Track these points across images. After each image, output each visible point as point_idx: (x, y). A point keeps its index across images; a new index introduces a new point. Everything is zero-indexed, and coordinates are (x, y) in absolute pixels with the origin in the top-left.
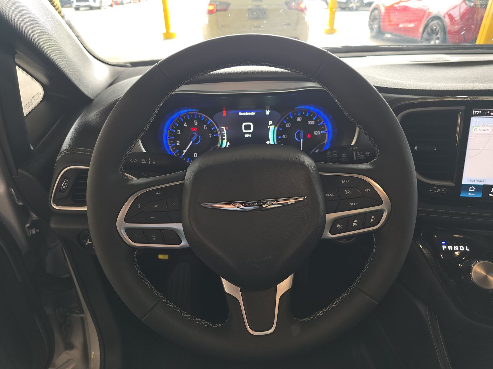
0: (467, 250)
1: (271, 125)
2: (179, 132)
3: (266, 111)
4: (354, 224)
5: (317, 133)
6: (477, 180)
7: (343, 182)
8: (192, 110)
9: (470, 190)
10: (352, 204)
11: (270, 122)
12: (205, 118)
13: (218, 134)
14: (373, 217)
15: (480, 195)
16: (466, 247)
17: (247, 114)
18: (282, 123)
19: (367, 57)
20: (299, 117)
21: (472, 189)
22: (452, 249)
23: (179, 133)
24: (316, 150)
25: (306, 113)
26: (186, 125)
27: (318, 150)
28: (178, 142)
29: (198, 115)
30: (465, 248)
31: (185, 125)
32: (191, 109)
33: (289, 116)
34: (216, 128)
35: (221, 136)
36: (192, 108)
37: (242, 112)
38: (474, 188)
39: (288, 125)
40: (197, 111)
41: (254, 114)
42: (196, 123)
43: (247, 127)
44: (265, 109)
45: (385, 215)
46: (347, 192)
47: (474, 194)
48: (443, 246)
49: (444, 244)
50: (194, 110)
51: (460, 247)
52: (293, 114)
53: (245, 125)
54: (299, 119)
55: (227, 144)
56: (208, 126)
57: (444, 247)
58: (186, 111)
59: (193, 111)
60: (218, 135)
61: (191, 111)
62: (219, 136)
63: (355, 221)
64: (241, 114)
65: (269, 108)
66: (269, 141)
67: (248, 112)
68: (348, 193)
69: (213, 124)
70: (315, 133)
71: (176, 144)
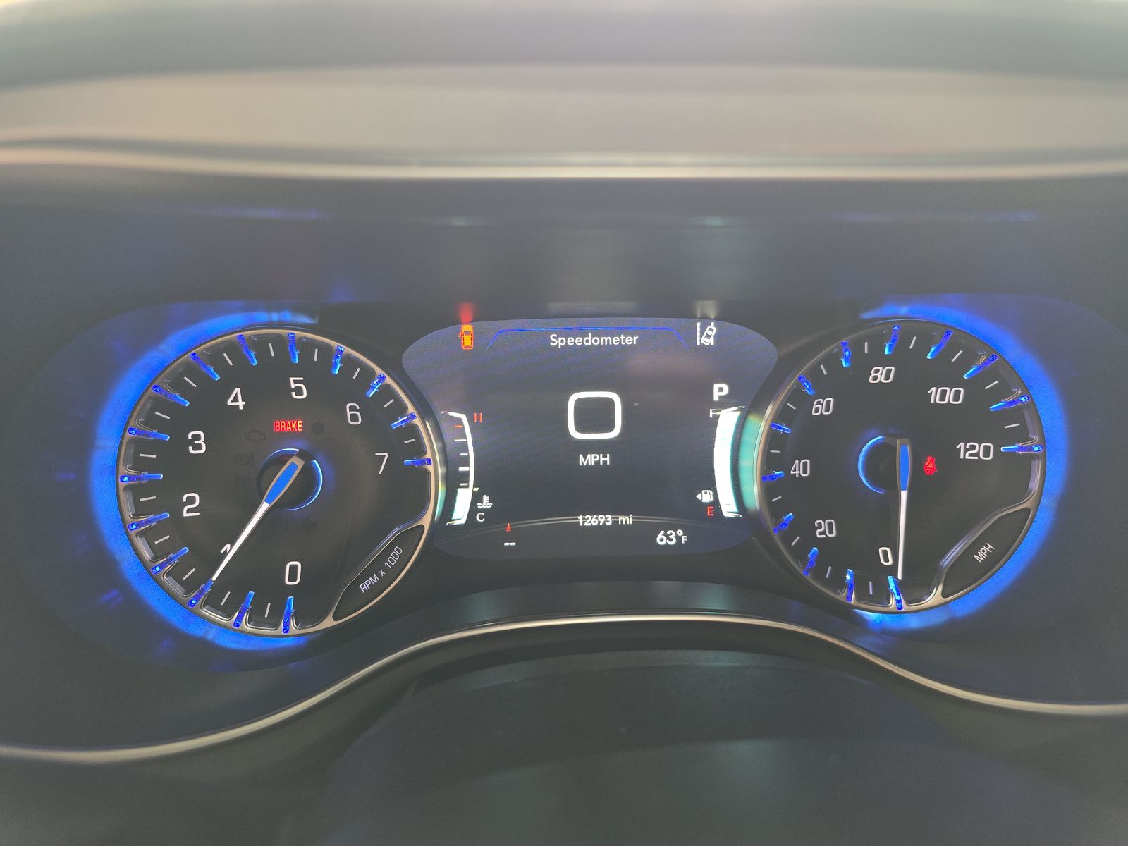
1: (725, 403)
2: (200, 442)
3: (699, 325)
5: (971, 451)
8: (275, 317)
11: (720, 390)
12: (350, 363)
13: (428, 456)
20: (884, 362)
23: (198, 447)
24: (974, 548)
25: (923, 347)
26: (241, 404)
27: (989, 548)
28: (191, 500)
29: (307, 346)
31: (236, 399)
32: (269, 309)
33: (832, 361)
34: (417, 421)
35: (446, 462)
36: (279, 309)
37: (565, 331)
39: (822, 407)
40: (304, 319)
41: (630, 340)
42: (299, 391)
43: (595, 416)
44: (690, 314)
50: (288, 316)
52: (858, 345)
53: (581, 405)
54: (880, 375)
55: (480, 506)
56: (368, 408)
58: (237, 319)
59: (281, 325)
60: (429, 462)
61: (271, 325)
62: (430, 468)
64: (558, 341)
65: (714, 312)
66: (712, 489)
69: (398, 399)
70: (966, 450)
71: (177, 512)
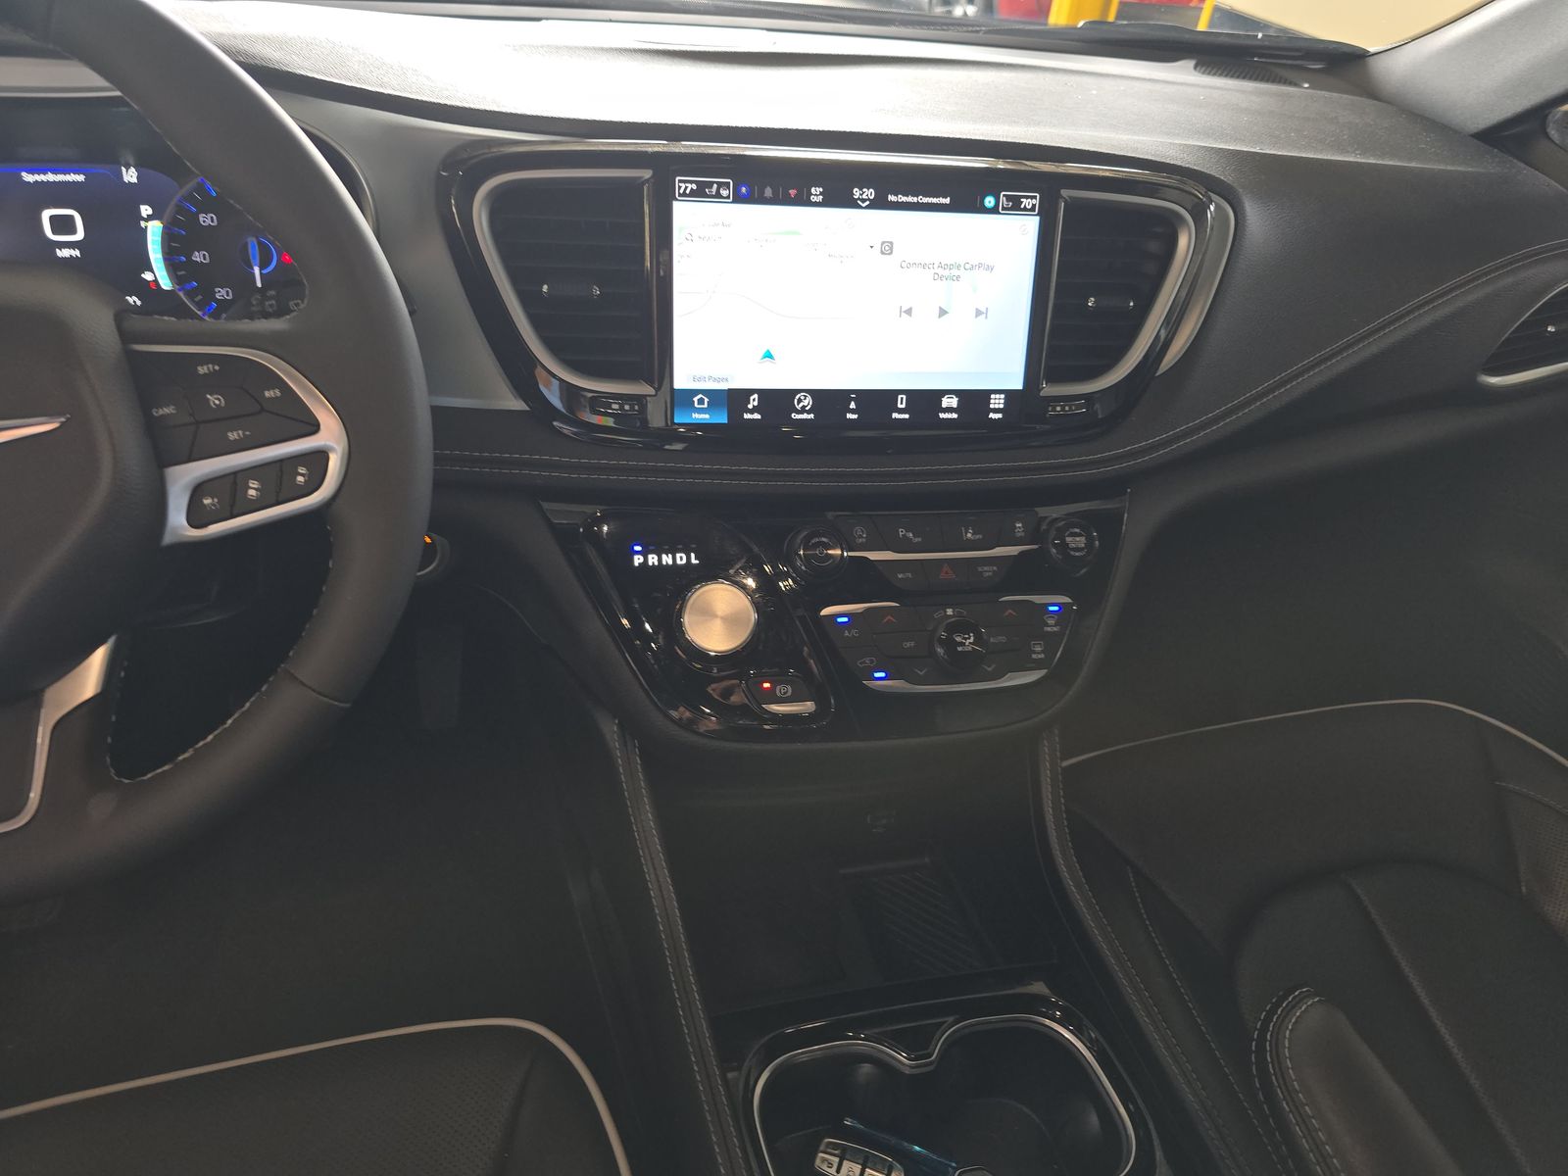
0: (694, 561)
1: (150, 218)
3: (124, 169)
4: (252, 492)
6: (710, 378)
7: (202, 370)
9: (696, 405)
10: (233, 436)
11: (146, 210)
14: (302, 470)
15: (722, 418)
16: (693, 555)
17: (50, 177)
18: (180, 209)
19: (544, 21)
21: (701, 401)
22: (656, 563)
30: (689, 558)
33: (201, 190)
37: (31, 171)
38: (706, 400)
39: (207, 220)
41: (80, 178)
43: (63, 225)
44: (117, 162)
45: (335, 464)
46: (214, 400)
47: (707, 416)
48: (636, 557)
49: (638, 553)
51: (678, 555)
53: (52, 218)
57: (638, 560)
63: (254, 484)
64: (28, 178)
65: (131, 161)
66: (152, 271)
67: (55, 172)
68: (217, 402)
